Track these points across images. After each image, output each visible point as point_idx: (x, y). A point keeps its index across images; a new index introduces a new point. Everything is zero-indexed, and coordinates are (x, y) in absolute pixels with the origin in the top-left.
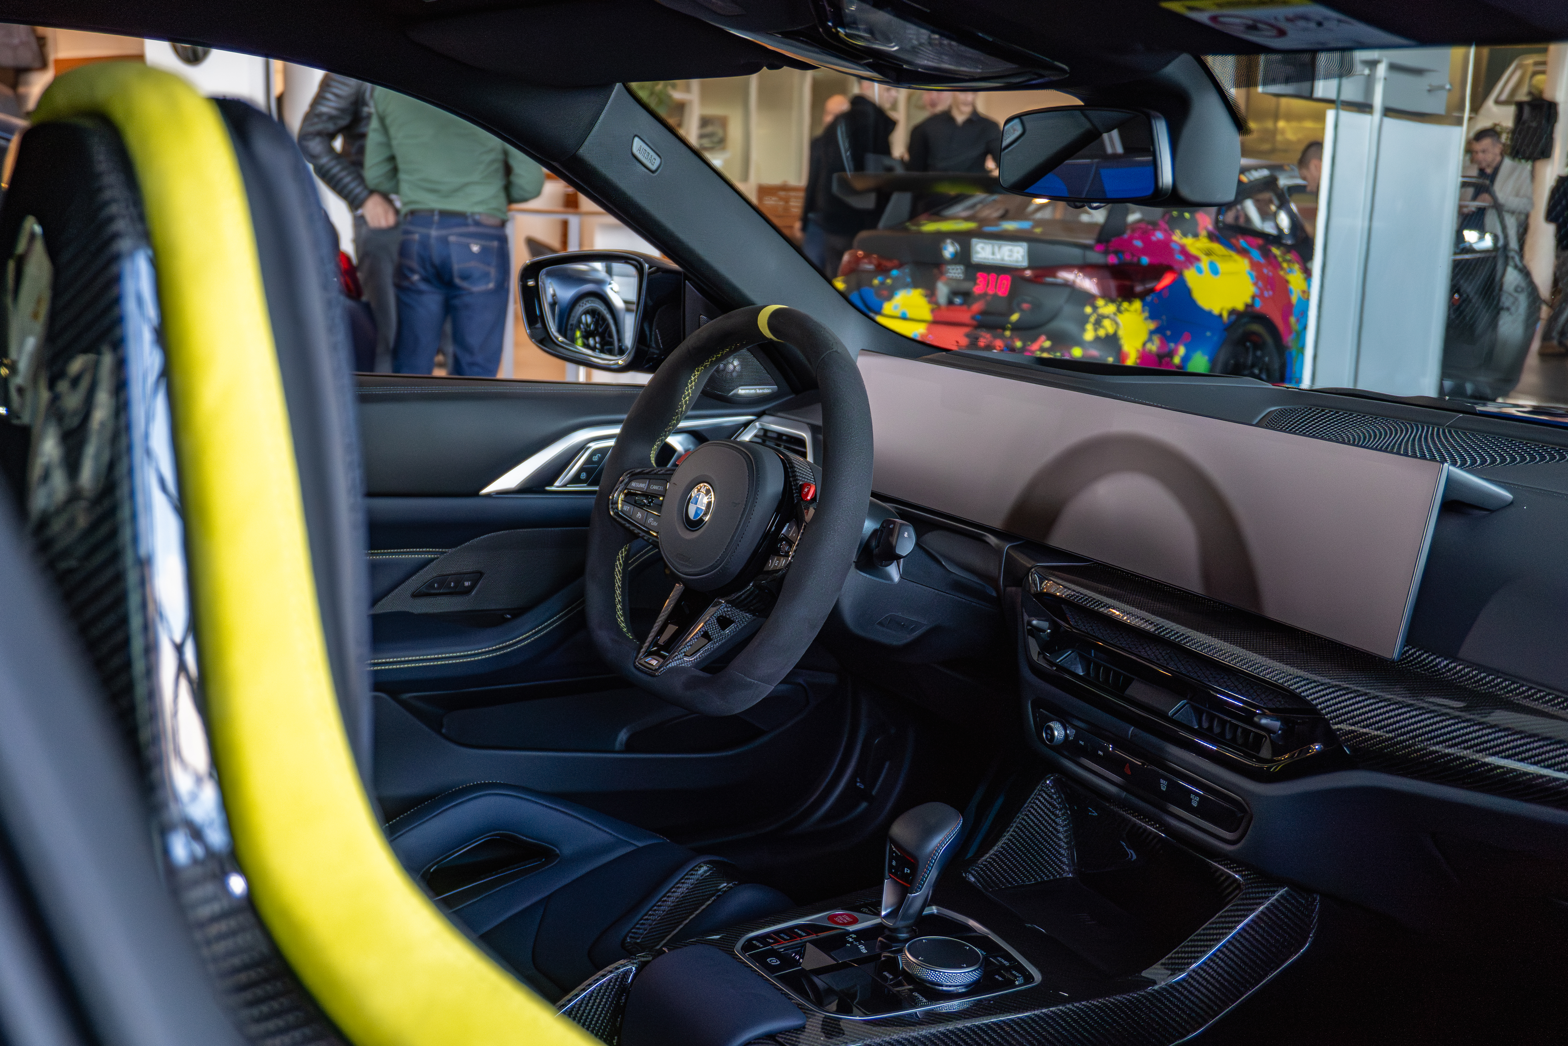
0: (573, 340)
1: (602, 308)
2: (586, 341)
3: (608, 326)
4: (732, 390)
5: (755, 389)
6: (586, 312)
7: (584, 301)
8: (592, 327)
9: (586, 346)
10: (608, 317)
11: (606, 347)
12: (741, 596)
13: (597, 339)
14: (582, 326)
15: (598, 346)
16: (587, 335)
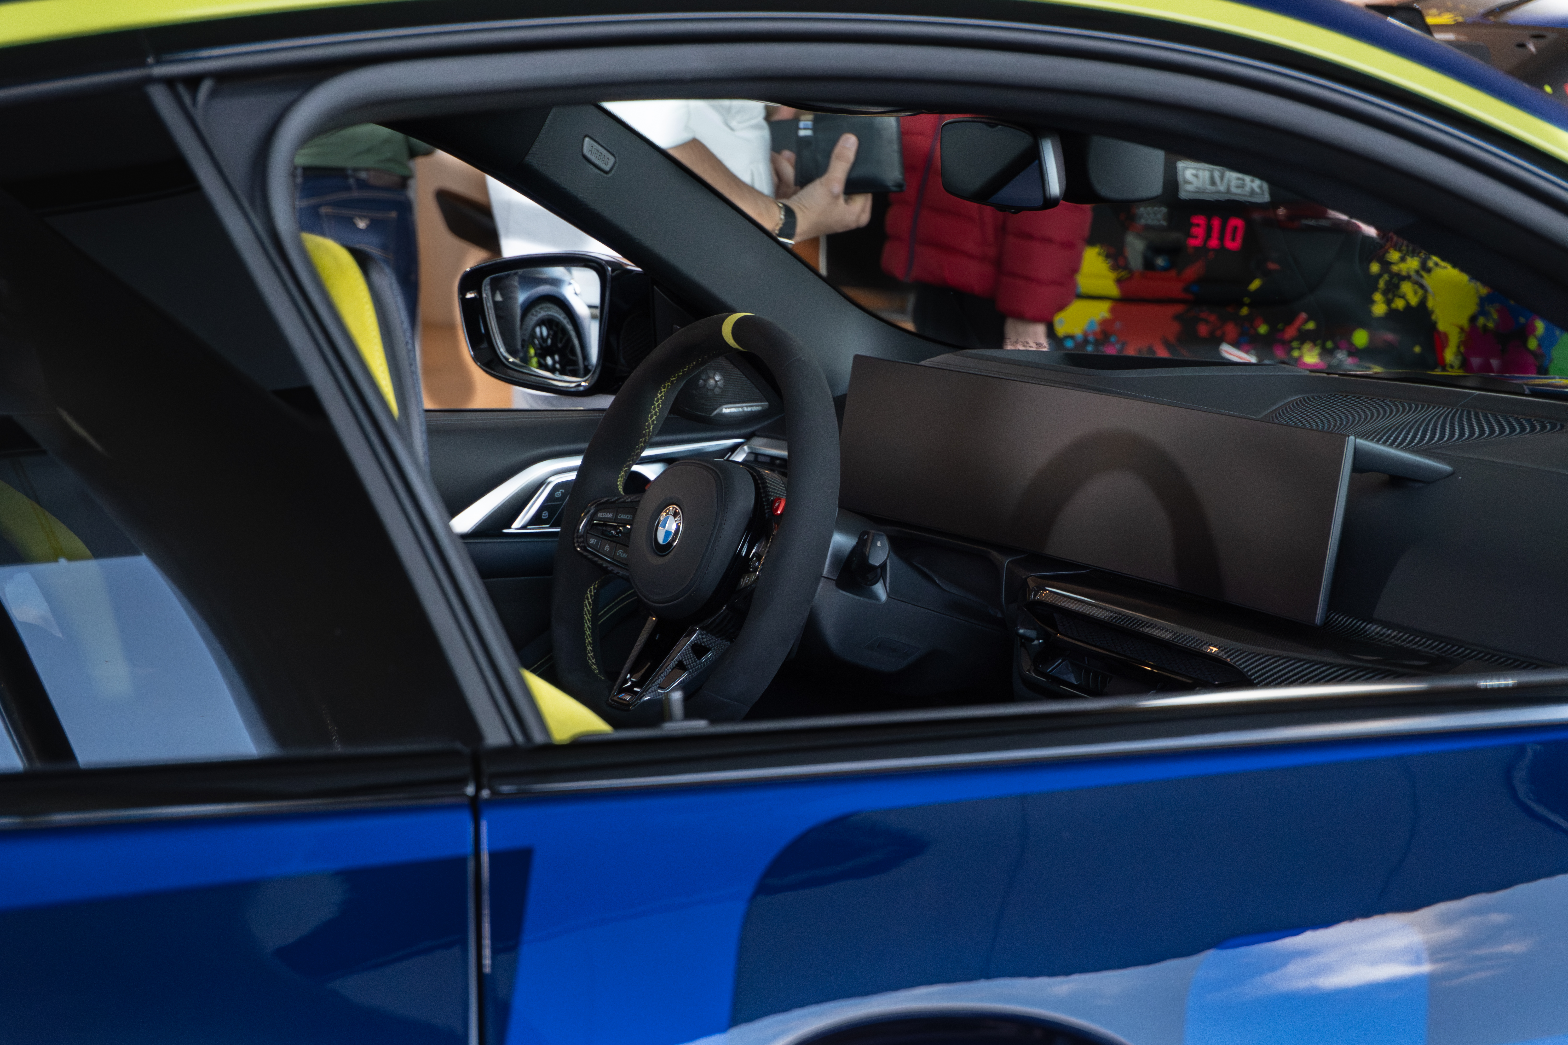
0: (526, 360)
1: (561, 317)
2: (542, 361)
3: (569, 339)
4: (716, 409)
5: (742, 407)
6: (541, 323)
7: (538, 308)
8: (549, 341)
9: (543, 366)
10: (569, 327)
11: (568, 368)
12: (715, 620)
13: (557, 357)
14: (536, 342)
15: (558, 366)
16: (542, 354)
